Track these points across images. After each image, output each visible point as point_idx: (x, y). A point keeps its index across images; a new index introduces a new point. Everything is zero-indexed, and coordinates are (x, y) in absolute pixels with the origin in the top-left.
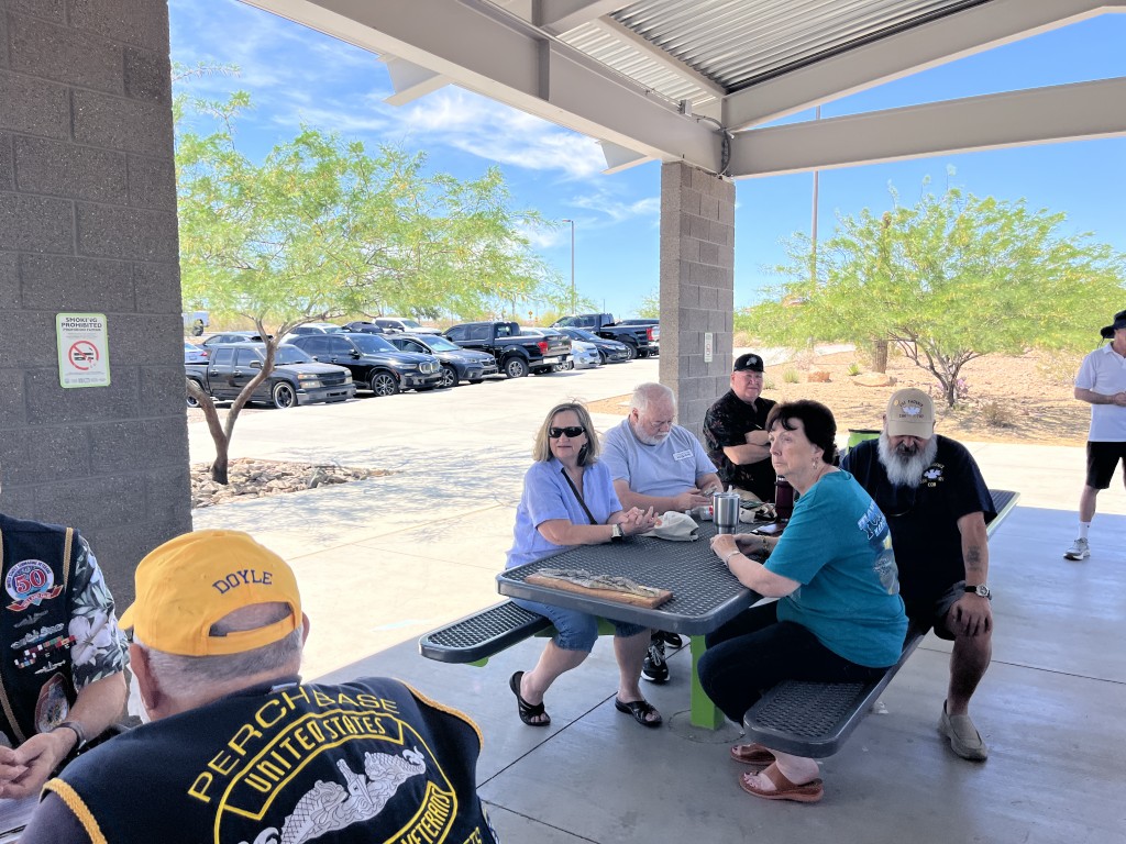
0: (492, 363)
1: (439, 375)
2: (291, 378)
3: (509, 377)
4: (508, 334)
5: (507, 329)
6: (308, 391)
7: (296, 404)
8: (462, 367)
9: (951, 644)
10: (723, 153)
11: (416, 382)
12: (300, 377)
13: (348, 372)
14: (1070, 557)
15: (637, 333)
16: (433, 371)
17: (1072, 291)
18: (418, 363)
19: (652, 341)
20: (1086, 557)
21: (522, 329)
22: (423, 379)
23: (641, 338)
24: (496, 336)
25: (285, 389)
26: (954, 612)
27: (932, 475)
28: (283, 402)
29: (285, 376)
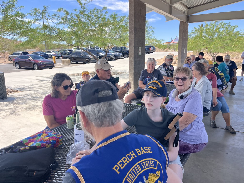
0: (122, 55)
1: (113, 57)
2: (88, 58)
3: (125, 58)
4: (124, 49)
5: (124, 48)
6: (92, 60)
7: (90, 63)
8: (117, 56)
9: (231, 83)
10: (187, 19)
11: (110, 59)
12: (91, 58)
13: (98, 57)
14: (240, 81)
15: (148, 49)
16: (112, 56)
17: (238, 41)
18: (110, 55)
19: (150, 50)
20: (242, 81)
21: (126, 48)
22: (111, 58)
23: (148, 50)
24: (122, 50)
25: (87, 60)
26: (233, 78)
27: (230, 65)
28: (87, 63)
29: (87, 57)
